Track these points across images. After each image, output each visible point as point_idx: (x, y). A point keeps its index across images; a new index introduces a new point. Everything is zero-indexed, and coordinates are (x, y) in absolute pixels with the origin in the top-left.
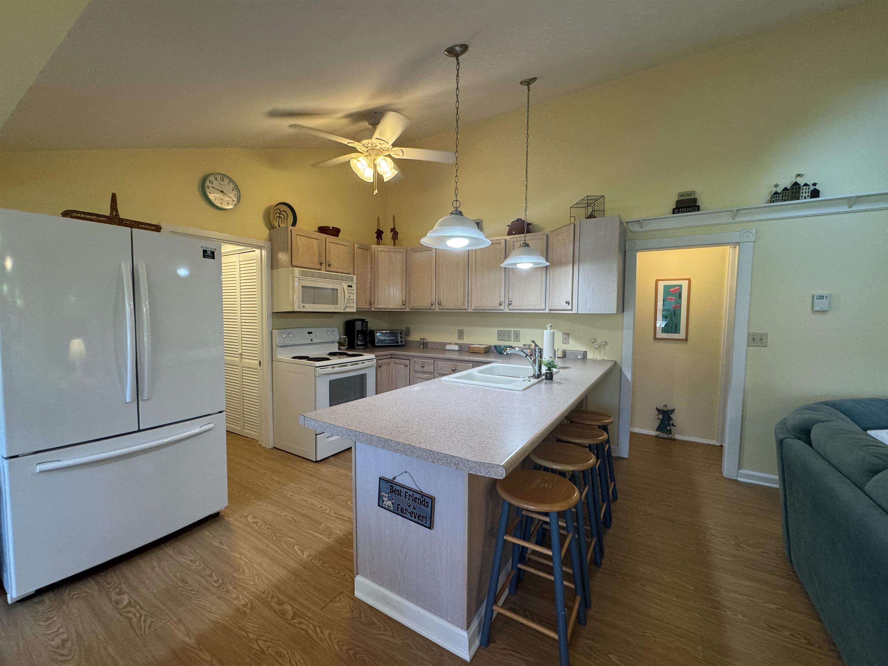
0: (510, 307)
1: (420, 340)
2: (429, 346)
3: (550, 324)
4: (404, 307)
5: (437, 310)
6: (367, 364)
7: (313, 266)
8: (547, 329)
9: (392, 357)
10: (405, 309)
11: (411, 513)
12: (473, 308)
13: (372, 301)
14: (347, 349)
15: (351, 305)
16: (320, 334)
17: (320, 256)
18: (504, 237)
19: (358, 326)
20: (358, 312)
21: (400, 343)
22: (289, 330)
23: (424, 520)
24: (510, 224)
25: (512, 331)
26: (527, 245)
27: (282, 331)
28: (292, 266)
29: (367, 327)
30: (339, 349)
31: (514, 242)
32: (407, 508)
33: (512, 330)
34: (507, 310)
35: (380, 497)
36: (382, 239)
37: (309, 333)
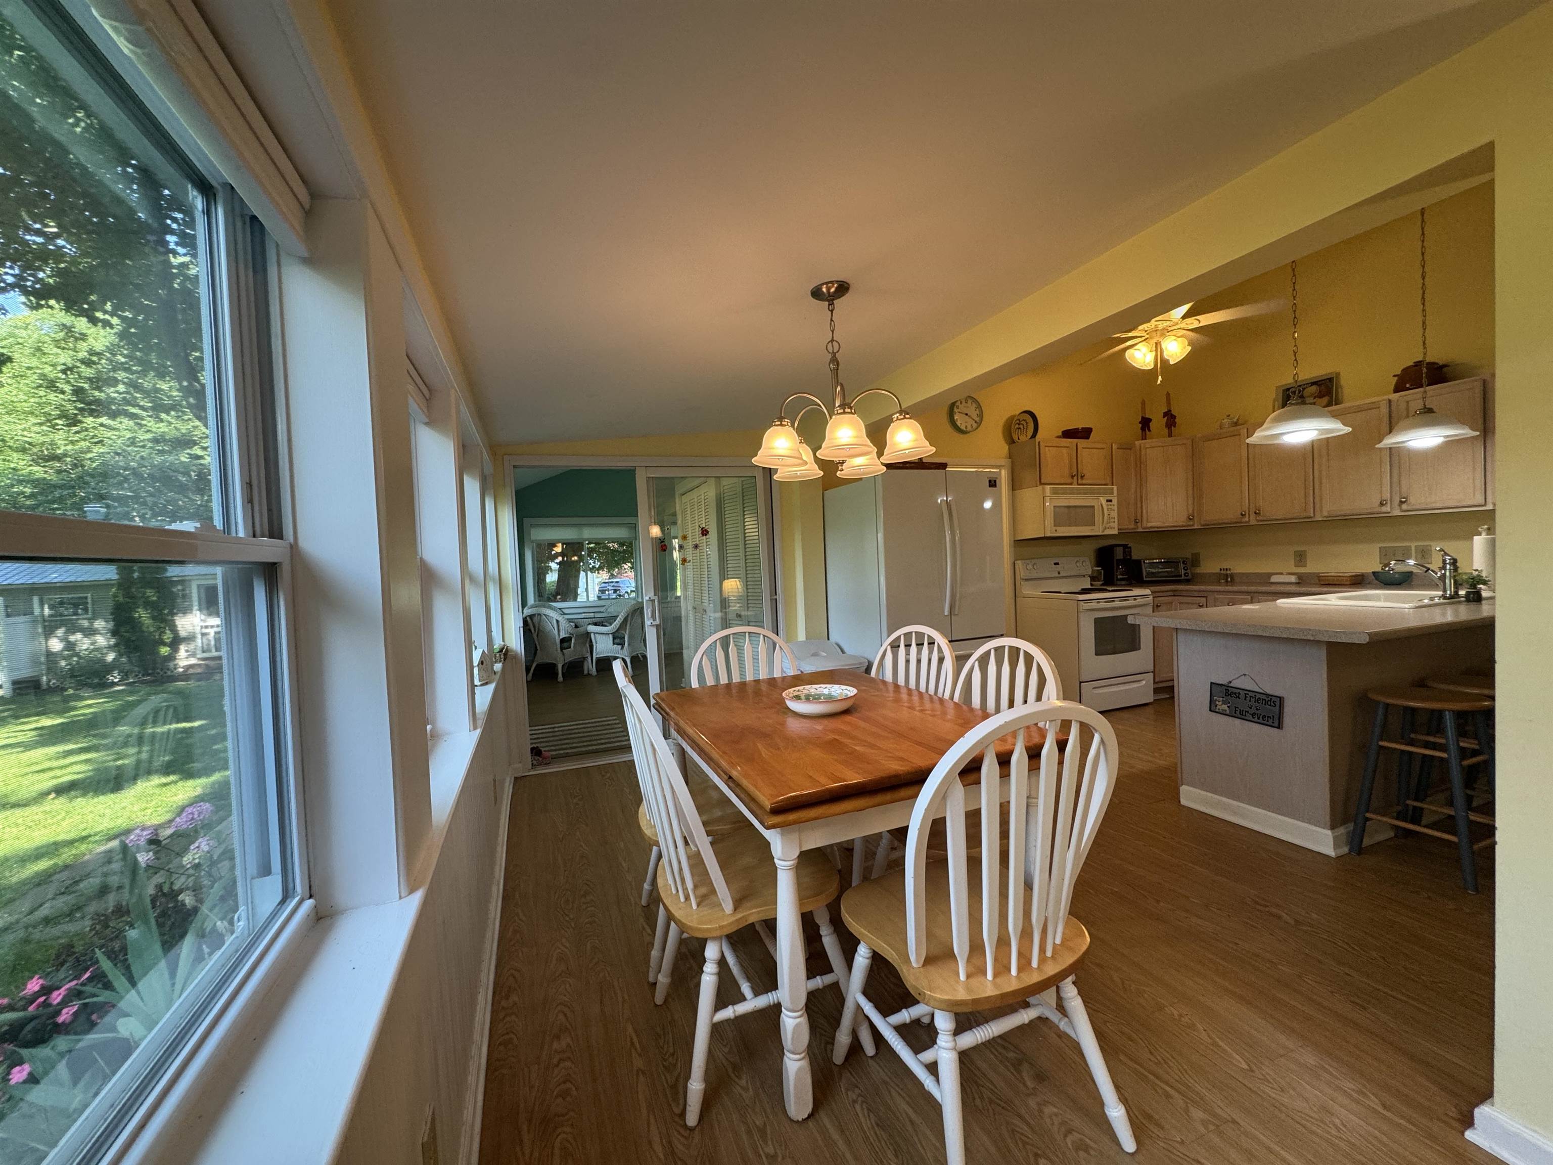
0: (1404, 507)
1: (1218, 571)
2: (1237, 579)
3: (1486, 527)
4: (1191, 523)
5: (1253, 522)
6: (1140, 601)
7: (1063, 481)
8: (1480, 534)
9: (1175, 594)
10: (1193, 525)
11: (1253, 715)
12: (1325, 514)
13: (1139, 517)
14: (1102, 585)
15: (1112, 524)
16: (1069, 566)
17: (1070, 468)
18: (1386, 397)
19: (1119, 554)
20: (1121, 534)
21: (1183, 577)
22: (1034, 561)
23: (1271, 721)
24: (1399, 372)
25: (1413, 548)
26: (1430, 411)
27: (1028, 561)
28: (1041, 484)
29: (1131, 556)
30: (1092, 585)
31: (1408, 402)
32: (1248, 709)
33: (1413, 545)
34: (1397, 512)
35: (1211, 701)
36: (1149, 430)
37: (1056, 564)
